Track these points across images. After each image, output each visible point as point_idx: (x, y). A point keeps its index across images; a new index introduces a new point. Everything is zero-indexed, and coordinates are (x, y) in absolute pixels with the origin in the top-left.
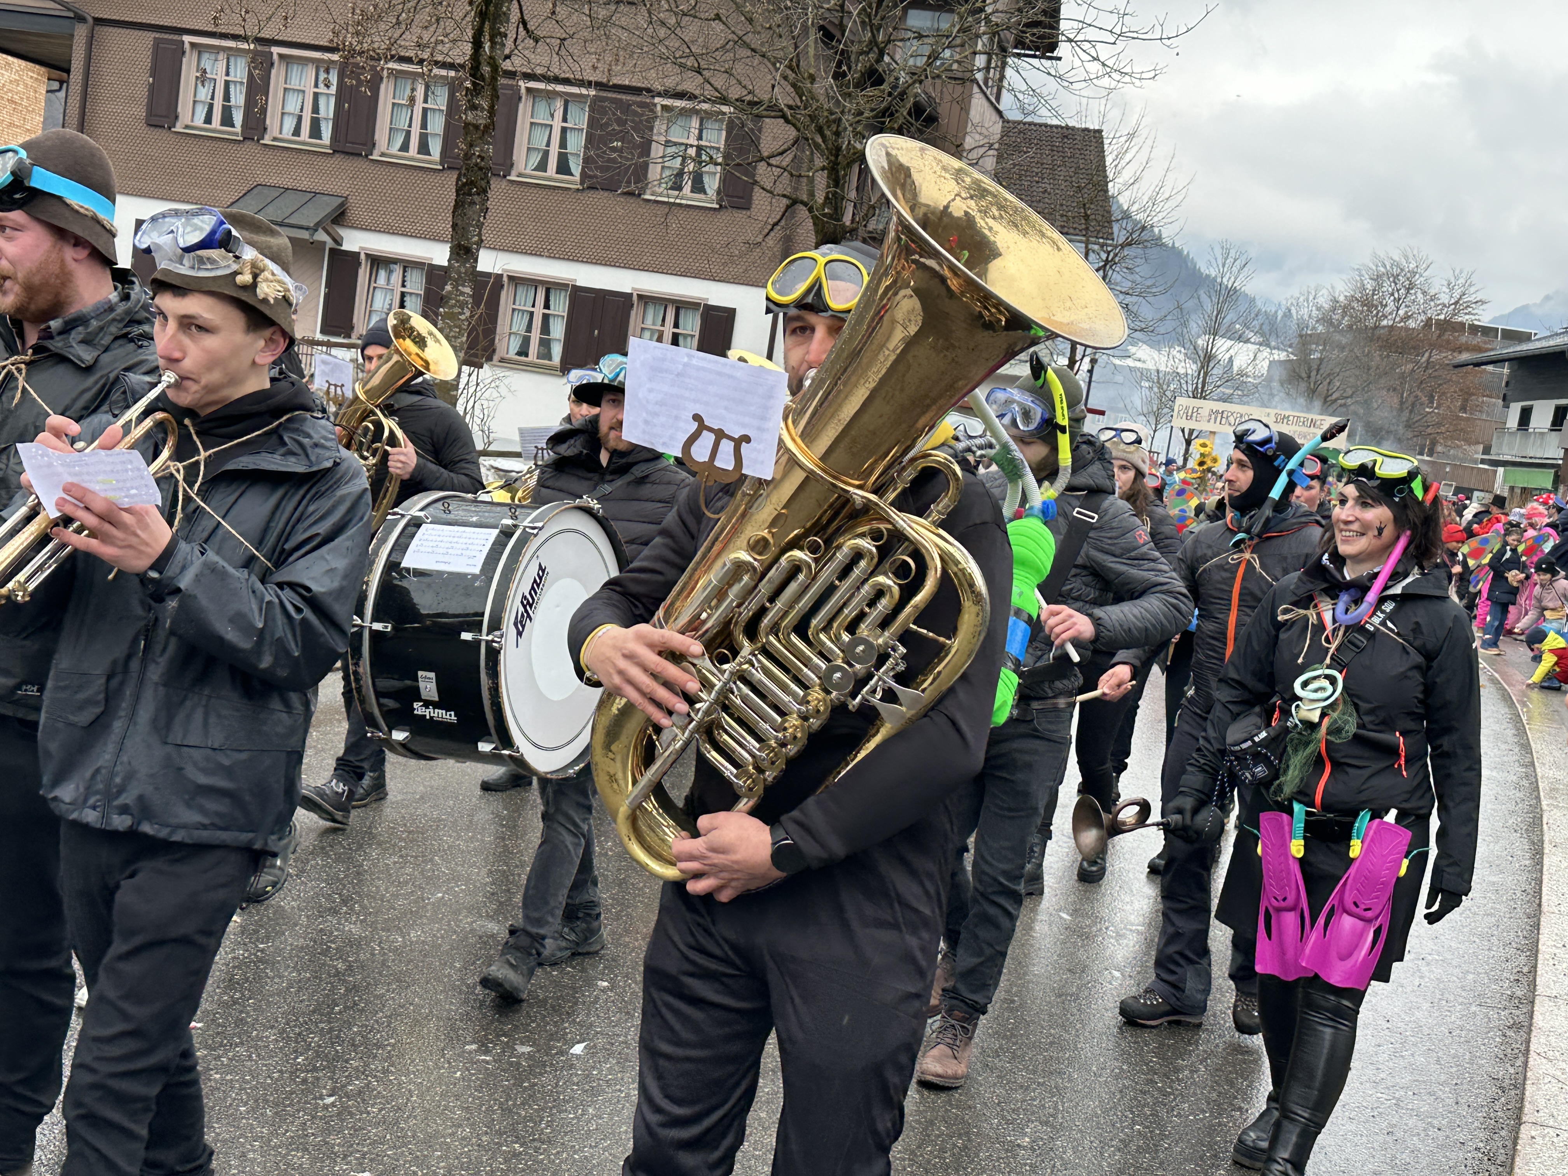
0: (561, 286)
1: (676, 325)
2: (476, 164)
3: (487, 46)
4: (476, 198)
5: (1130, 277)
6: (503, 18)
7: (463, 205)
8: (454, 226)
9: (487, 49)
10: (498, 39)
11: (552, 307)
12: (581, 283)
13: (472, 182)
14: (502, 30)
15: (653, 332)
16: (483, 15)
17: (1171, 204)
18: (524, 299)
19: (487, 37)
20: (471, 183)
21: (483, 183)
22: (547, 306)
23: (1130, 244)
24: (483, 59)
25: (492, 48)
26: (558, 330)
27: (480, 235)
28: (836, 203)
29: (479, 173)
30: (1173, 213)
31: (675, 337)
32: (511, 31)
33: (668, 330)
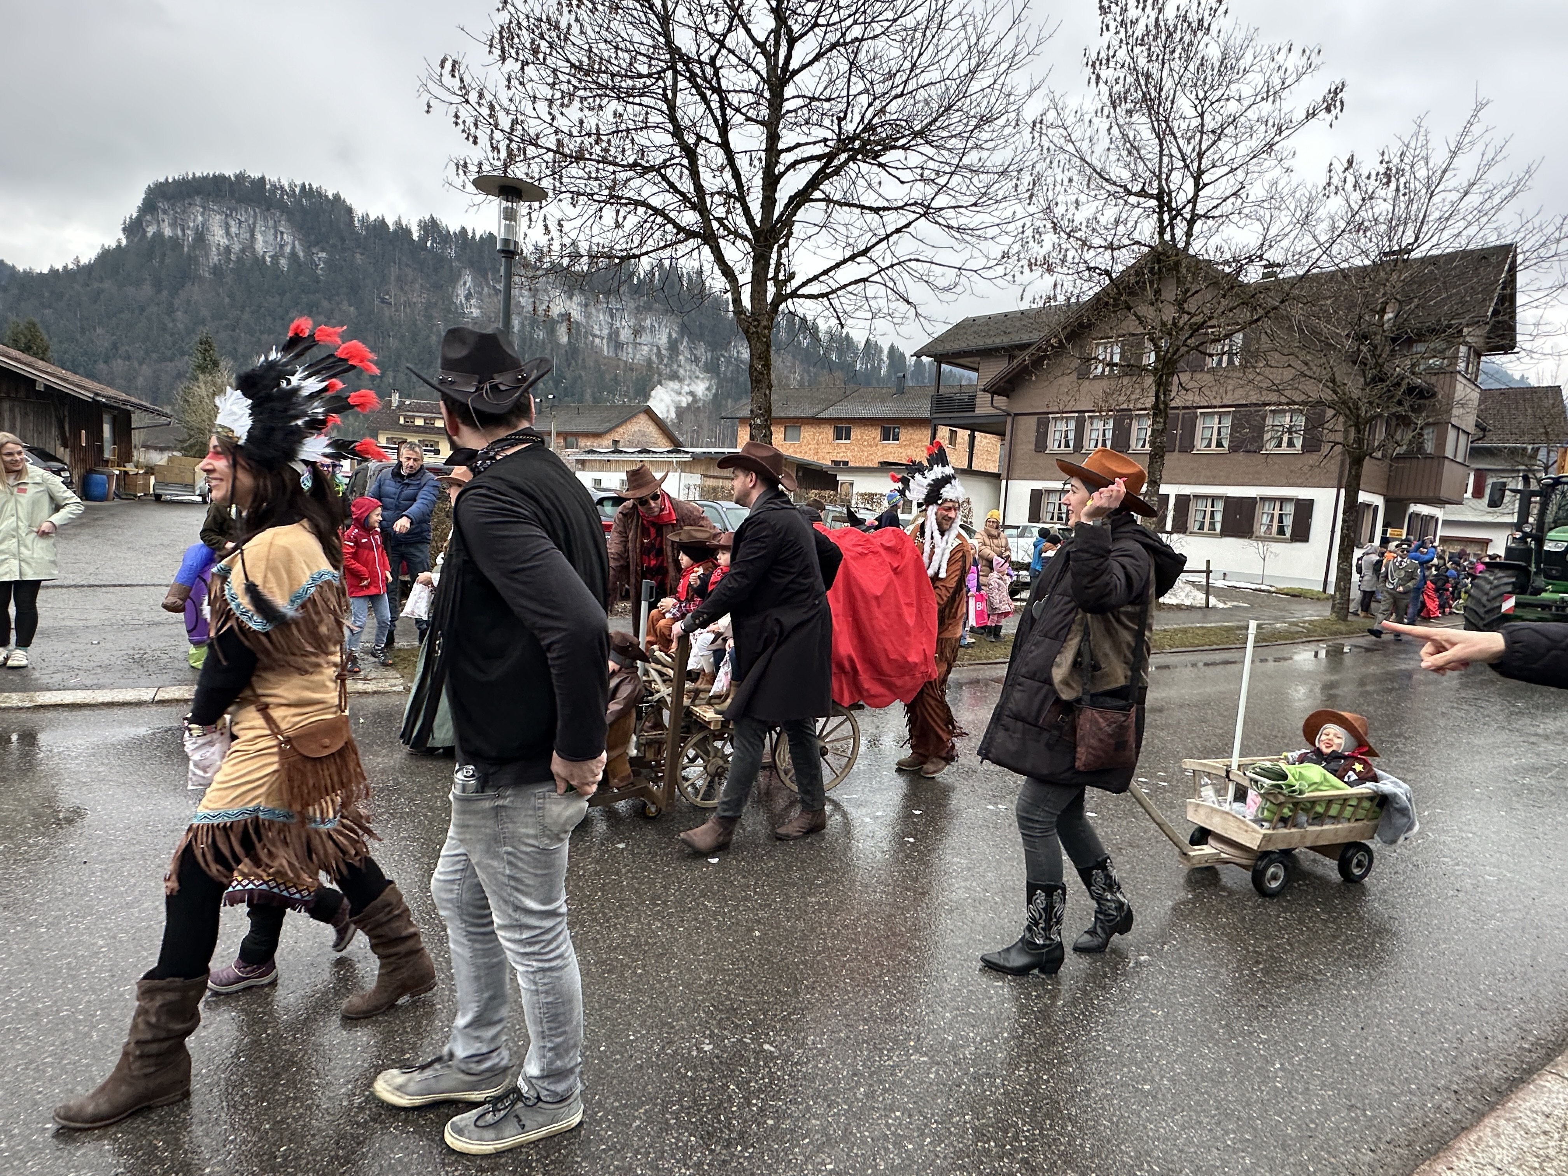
0: (1219, 497)
1: (1281, 510)
2: (1158, 445)
3: (1162, 396)
4: (1159, 459)
7: (1153, 463)
11: (1215, 507)
12: (1229, 495)
16: (1159, 384)
18: (1201, 505)
19: (1162, 392)
20: (1156, 453)
21: (1162, 453)
24: (1160, 401)
26: (1218, 517)
27: (1161, 475)
28: (1360, 442)
29: (1159, 449)
31: (1281, 515)
32: (1174, 388)
33: (1277, 513)
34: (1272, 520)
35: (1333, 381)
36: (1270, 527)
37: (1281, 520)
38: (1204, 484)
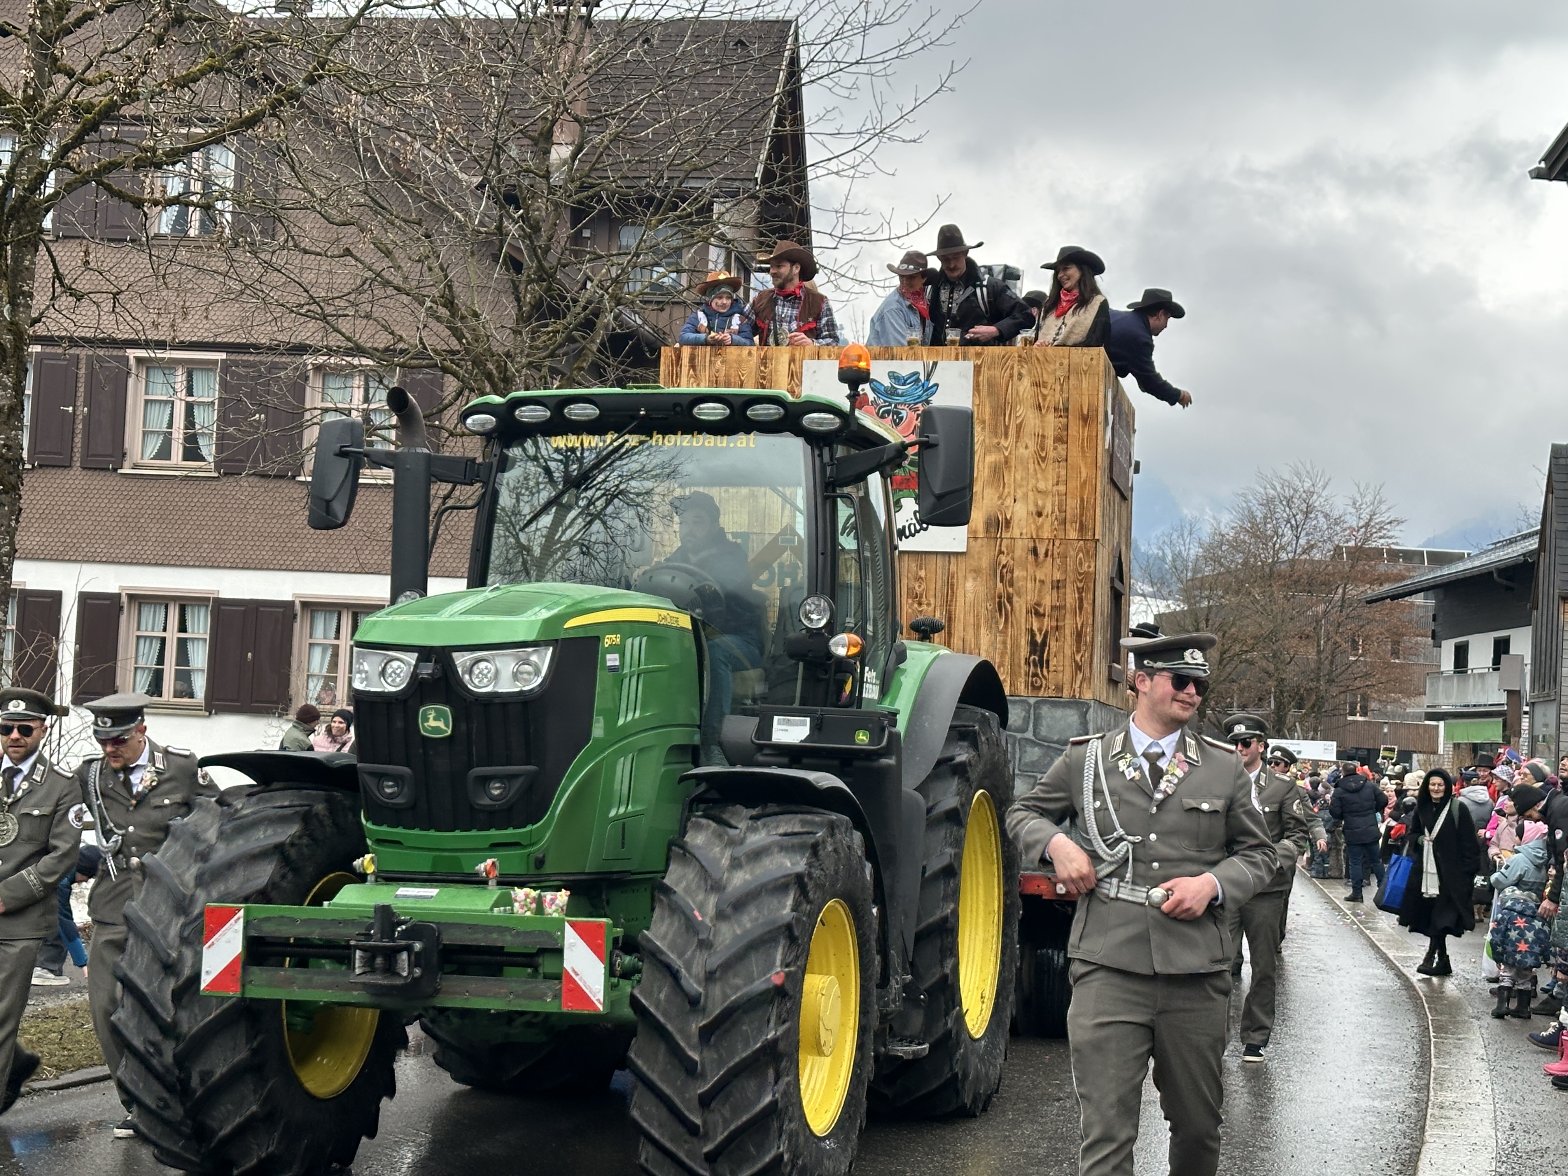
0: (200, 601)
6: (25, 273)
10: (21, 300)
11: (189, 629)
12: (224, 595)
14: (26, 288)
15: (325, 647)
18: (151, 623)
22: (183, 628)
25: (13, 312)
26: (199, 657)
33: (345, 641)
36: (329, 683)
38: (156, 564)
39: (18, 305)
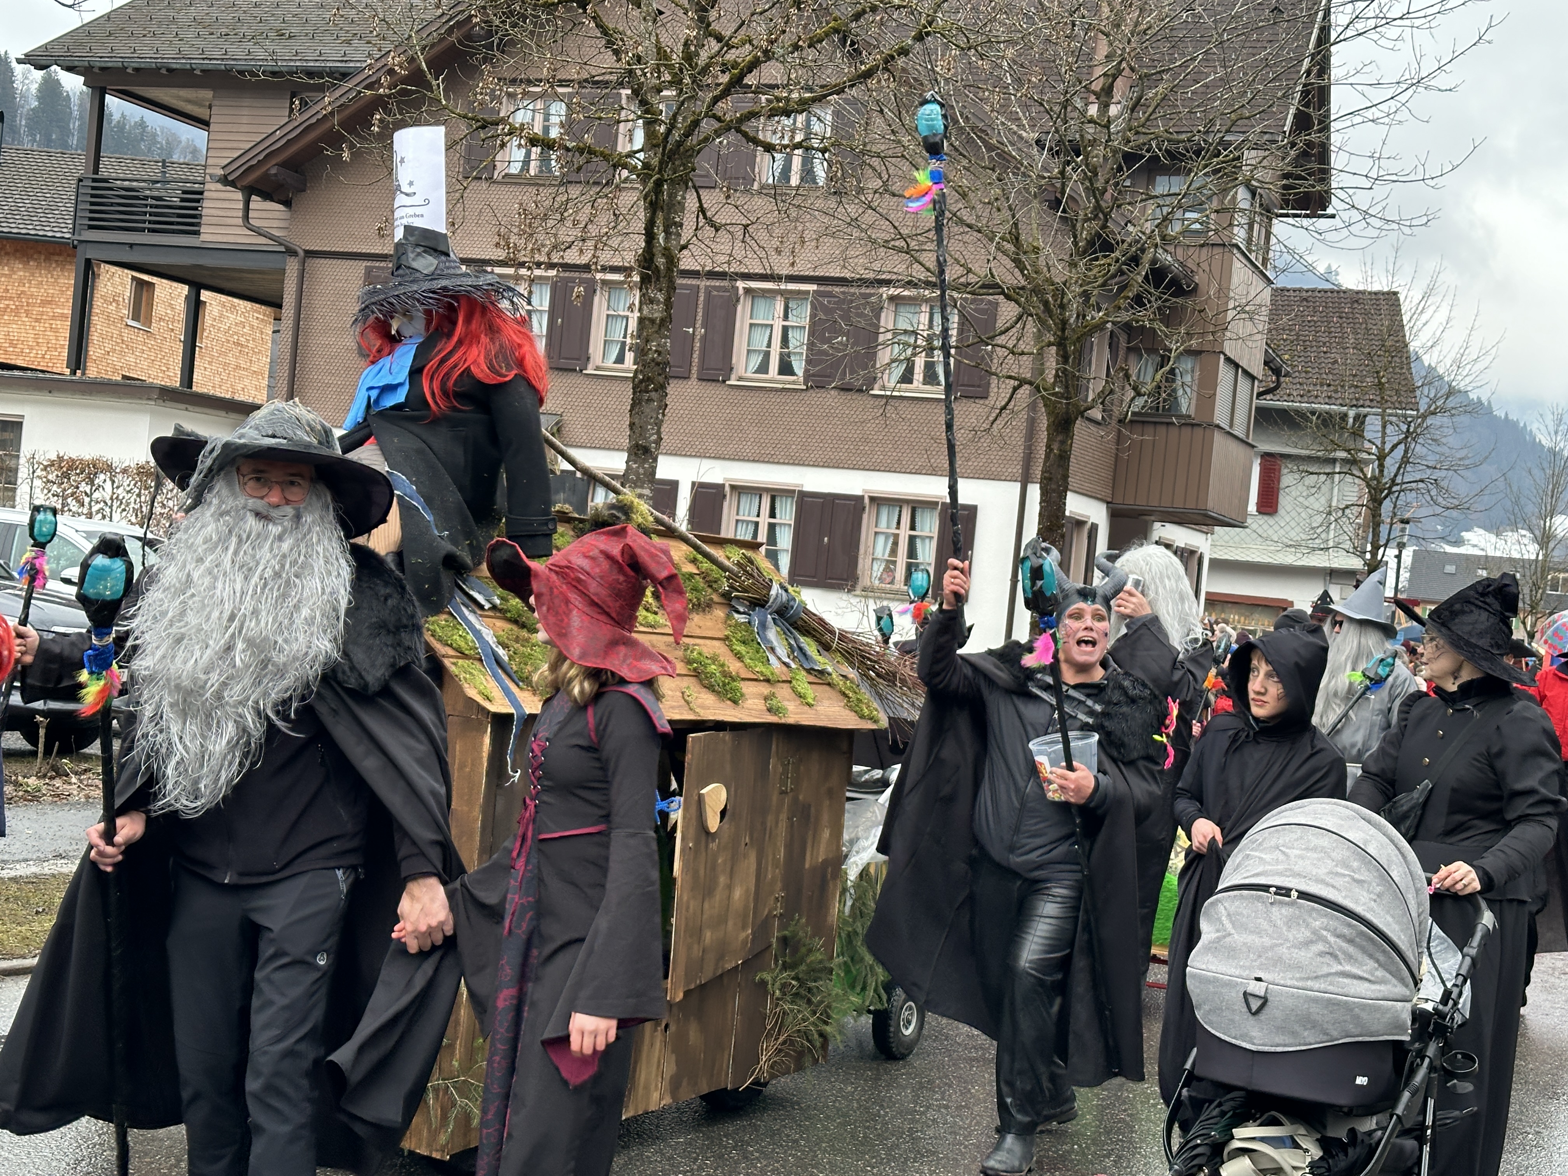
0: (787, 493)
1: (913, 527)
2: (653, 360)
3: (661, 238)
4: (654, 395)
5: (1438, 449)
6: (677, 207)
7: (640, 403)
8: (632, 425)
9: (661, 241)
10: (673, 229)
11: (778, 516)
12: (808, 488)
13: (649, 378)
14: (677, 219)
15: (887, 536)
16: (653, 206)
17: (1480, 366)
18: (748, 509)
19: (661, 228)
20: (648, 380)
21: (661, 379)
22: (773, 515)
23: (1434, 413)
24: (657, 251)
25: (667, 239)
26: (785, 540)
27: (659, 433)
28: (1067, 381)
29: (656, 368)
30: (1482, 376)
31: (912, 540)
32: (689, 221)
33: (904, 533)
34: (894, 551)
35: (1016, 240)
36: (890, 566)
37: (912, 552)
38: (754, 461)
39: (671, 233)
